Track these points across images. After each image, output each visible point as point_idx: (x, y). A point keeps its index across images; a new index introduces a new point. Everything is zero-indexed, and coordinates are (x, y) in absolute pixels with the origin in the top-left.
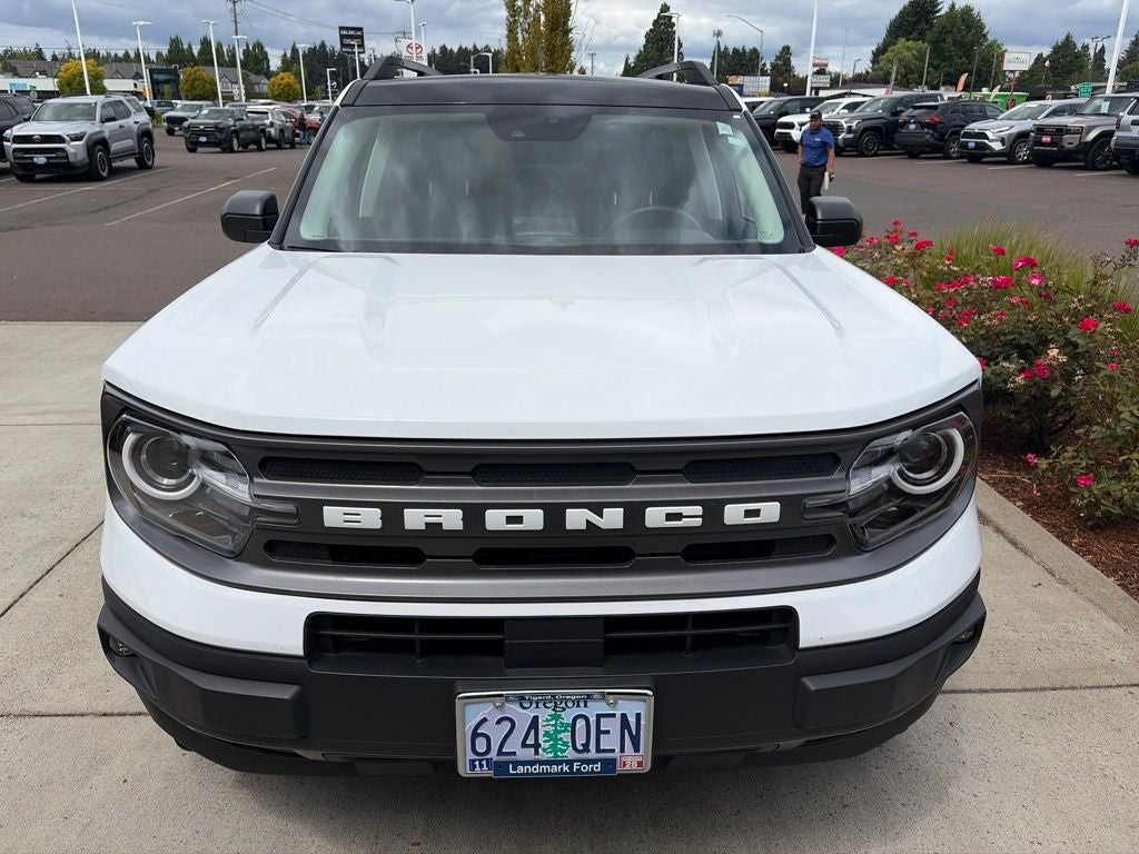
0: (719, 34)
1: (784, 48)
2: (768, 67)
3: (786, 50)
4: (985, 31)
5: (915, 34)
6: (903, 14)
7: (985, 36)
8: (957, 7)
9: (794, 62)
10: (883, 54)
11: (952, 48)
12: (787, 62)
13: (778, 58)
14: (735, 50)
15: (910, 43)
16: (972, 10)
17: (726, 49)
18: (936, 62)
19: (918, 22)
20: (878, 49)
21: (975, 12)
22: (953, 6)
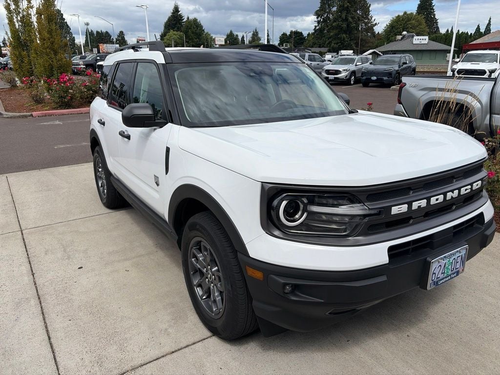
0: (87, 24)
1: (120, 32)
2: (115, 40)
3: (121, 33)
4: (203, 28)
5: (176, 29)
6: (169, 20)
7: (203, 30)
8: (190, 18)
9: (126, 38)
10: (165, 36)
11: (192, 35)
12: (123, 38)
13: (118, 36)
14: (97, 32)
15: (175, 32)
16: (197, 20)
17: (92, 31)
18: (187, 40)
19: (176, 24)
20: (162, 34)
21: (198, 21)
22: (188, 18)
